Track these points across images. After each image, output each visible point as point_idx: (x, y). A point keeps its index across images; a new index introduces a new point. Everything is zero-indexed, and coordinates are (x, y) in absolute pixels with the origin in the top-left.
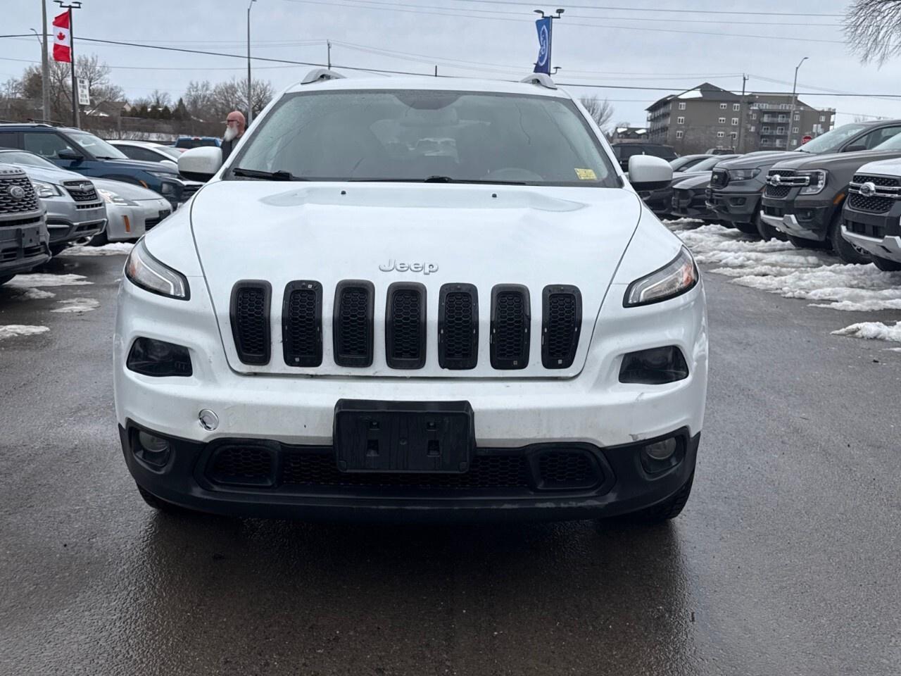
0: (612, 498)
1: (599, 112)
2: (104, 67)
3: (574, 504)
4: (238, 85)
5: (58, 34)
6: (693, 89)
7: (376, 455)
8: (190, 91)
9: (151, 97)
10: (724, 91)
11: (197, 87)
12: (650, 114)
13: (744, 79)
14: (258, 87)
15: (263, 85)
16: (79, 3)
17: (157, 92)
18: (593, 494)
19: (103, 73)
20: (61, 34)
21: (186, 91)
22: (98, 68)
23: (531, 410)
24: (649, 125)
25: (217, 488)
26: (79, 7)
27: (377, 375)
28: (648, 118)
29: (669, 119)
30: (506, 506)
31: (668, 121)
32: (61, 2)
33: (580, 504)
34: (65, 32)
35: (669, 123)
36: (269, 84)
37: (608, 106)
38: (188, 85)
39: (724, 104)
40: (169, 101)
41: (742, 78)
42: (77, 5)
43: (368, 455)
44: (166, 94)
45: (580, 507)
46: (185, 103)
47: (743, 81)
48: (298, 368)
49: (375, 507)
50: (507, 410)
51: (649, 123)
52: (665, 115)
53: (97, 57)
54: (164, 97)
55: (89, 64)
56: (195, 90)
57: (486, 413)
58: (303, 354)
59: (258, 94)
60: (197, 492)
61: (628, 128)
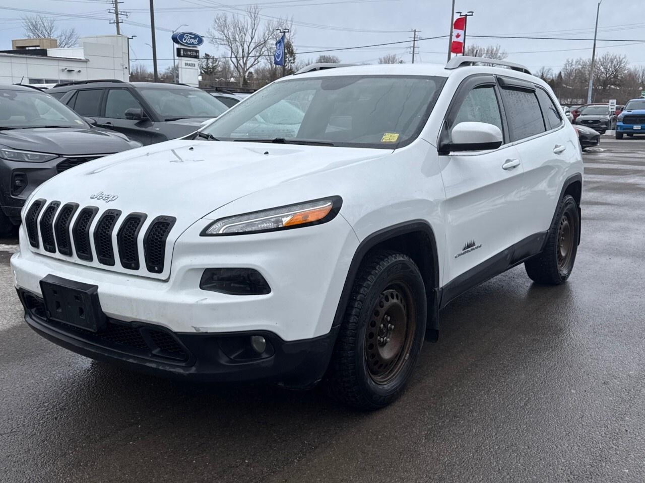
0: (193, 370)
2: (504, 53)
3: (168, 369)
4: (600, 60)
5: (457, 35)
7: (61, 312)
8: (566, 66)
9: (539, 72)
11: (571, 63)
14: (615, 60)
15: (620, 58)
16: (472, 12)
17: (543, 68)
18: (184, 364)
19: (502, 57)
20: (458, 34)
21: (563, 66)
22: (499, 54)
23: (126, 298)
26: (472, 15)
30: (131, 360)
32: (461, 13)
33: (172, 370)
34: (461, 32)
36: (625, 57)
38: (565, 62)
40: (552, 75)
42: (471, 14)
43: (58, 310)
44: (550, 69)
45: (170, 372)
46: (563, 75)
50: (114, 295)
53: (500, 46)
54: (548, 71)
55: (494, 52)
56: (570, 65)
57: (104, 294)
59: (614, 65)
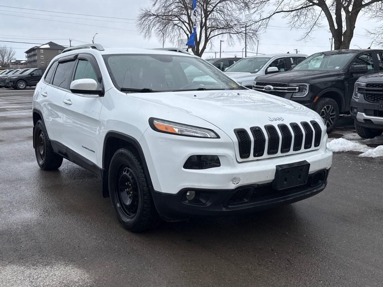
1: (8, 53)
6: (46, 44)
7: (286, 183)
10: (59, 45)
12: (27, 54)
13: (70, 41)
18: (320, 185)
24: (26, 59)
25: (230, 207)
27: (278, 156)
28: (26, 56)
29: (37, 57)
31: (36, 58)
35: (37, 58)
37: (12, 51)
39: (60, 51)
41: (69, 41)
43: (284, 183)
47: (70, 42)
48: (257, 157)
49: (279, 201)
51: (27, 58)
52: (34, 55)
58: (258, 152)
60: (224, 209)
61: (16, 60)
